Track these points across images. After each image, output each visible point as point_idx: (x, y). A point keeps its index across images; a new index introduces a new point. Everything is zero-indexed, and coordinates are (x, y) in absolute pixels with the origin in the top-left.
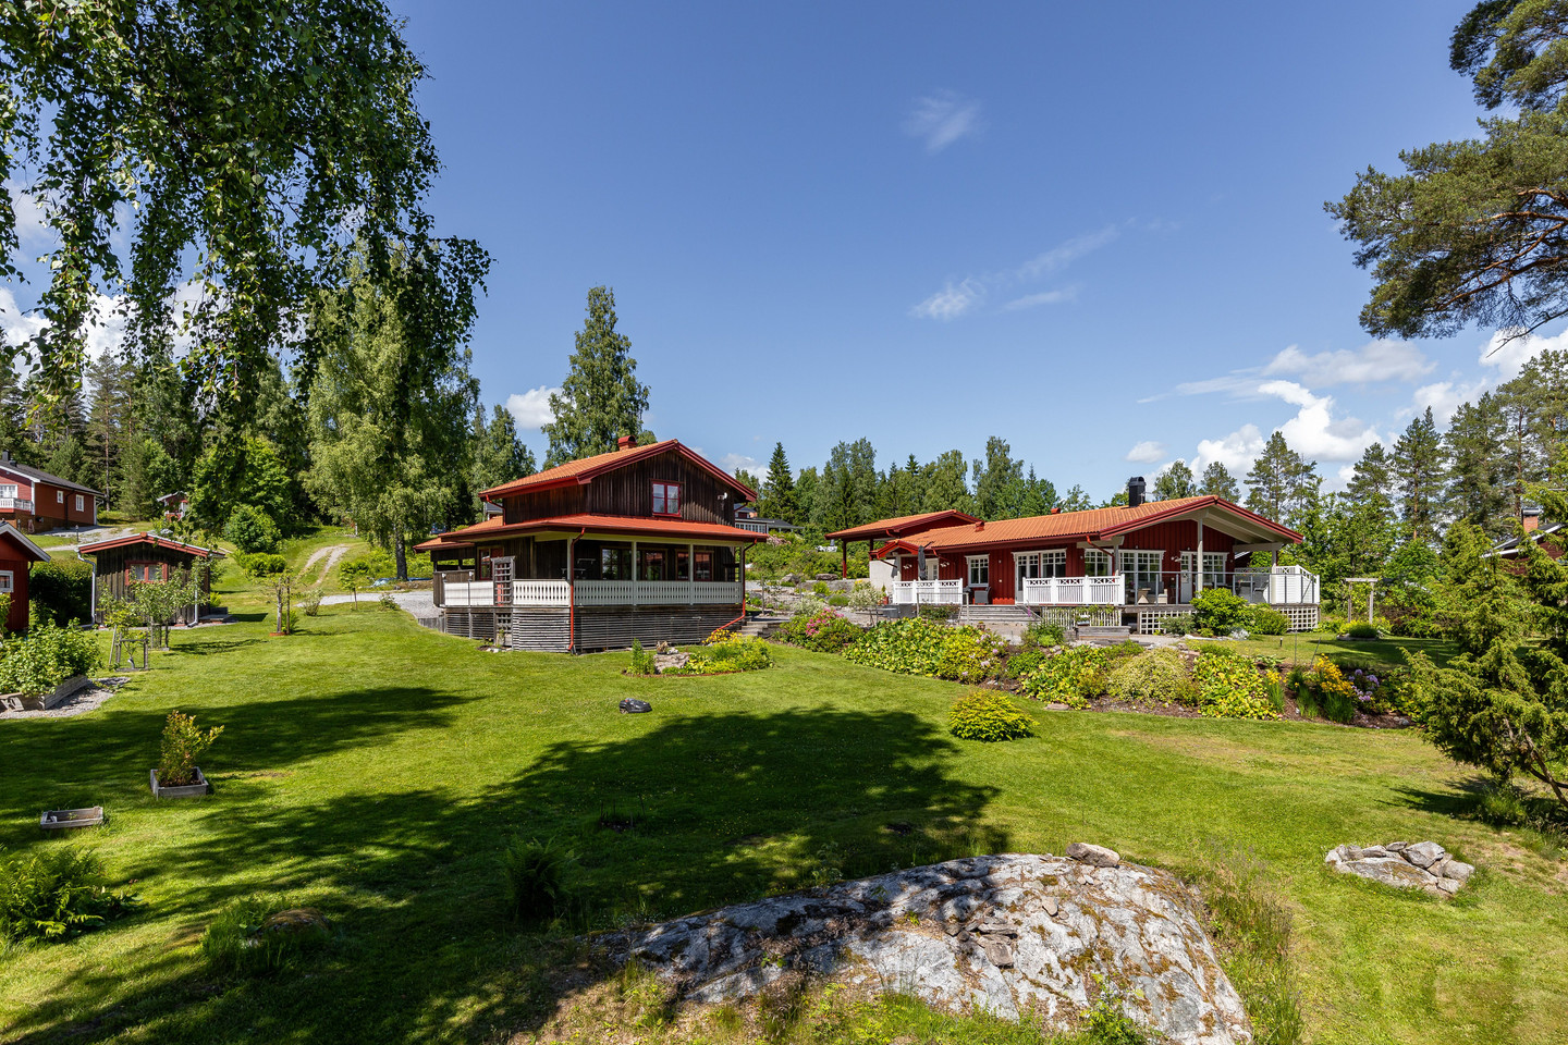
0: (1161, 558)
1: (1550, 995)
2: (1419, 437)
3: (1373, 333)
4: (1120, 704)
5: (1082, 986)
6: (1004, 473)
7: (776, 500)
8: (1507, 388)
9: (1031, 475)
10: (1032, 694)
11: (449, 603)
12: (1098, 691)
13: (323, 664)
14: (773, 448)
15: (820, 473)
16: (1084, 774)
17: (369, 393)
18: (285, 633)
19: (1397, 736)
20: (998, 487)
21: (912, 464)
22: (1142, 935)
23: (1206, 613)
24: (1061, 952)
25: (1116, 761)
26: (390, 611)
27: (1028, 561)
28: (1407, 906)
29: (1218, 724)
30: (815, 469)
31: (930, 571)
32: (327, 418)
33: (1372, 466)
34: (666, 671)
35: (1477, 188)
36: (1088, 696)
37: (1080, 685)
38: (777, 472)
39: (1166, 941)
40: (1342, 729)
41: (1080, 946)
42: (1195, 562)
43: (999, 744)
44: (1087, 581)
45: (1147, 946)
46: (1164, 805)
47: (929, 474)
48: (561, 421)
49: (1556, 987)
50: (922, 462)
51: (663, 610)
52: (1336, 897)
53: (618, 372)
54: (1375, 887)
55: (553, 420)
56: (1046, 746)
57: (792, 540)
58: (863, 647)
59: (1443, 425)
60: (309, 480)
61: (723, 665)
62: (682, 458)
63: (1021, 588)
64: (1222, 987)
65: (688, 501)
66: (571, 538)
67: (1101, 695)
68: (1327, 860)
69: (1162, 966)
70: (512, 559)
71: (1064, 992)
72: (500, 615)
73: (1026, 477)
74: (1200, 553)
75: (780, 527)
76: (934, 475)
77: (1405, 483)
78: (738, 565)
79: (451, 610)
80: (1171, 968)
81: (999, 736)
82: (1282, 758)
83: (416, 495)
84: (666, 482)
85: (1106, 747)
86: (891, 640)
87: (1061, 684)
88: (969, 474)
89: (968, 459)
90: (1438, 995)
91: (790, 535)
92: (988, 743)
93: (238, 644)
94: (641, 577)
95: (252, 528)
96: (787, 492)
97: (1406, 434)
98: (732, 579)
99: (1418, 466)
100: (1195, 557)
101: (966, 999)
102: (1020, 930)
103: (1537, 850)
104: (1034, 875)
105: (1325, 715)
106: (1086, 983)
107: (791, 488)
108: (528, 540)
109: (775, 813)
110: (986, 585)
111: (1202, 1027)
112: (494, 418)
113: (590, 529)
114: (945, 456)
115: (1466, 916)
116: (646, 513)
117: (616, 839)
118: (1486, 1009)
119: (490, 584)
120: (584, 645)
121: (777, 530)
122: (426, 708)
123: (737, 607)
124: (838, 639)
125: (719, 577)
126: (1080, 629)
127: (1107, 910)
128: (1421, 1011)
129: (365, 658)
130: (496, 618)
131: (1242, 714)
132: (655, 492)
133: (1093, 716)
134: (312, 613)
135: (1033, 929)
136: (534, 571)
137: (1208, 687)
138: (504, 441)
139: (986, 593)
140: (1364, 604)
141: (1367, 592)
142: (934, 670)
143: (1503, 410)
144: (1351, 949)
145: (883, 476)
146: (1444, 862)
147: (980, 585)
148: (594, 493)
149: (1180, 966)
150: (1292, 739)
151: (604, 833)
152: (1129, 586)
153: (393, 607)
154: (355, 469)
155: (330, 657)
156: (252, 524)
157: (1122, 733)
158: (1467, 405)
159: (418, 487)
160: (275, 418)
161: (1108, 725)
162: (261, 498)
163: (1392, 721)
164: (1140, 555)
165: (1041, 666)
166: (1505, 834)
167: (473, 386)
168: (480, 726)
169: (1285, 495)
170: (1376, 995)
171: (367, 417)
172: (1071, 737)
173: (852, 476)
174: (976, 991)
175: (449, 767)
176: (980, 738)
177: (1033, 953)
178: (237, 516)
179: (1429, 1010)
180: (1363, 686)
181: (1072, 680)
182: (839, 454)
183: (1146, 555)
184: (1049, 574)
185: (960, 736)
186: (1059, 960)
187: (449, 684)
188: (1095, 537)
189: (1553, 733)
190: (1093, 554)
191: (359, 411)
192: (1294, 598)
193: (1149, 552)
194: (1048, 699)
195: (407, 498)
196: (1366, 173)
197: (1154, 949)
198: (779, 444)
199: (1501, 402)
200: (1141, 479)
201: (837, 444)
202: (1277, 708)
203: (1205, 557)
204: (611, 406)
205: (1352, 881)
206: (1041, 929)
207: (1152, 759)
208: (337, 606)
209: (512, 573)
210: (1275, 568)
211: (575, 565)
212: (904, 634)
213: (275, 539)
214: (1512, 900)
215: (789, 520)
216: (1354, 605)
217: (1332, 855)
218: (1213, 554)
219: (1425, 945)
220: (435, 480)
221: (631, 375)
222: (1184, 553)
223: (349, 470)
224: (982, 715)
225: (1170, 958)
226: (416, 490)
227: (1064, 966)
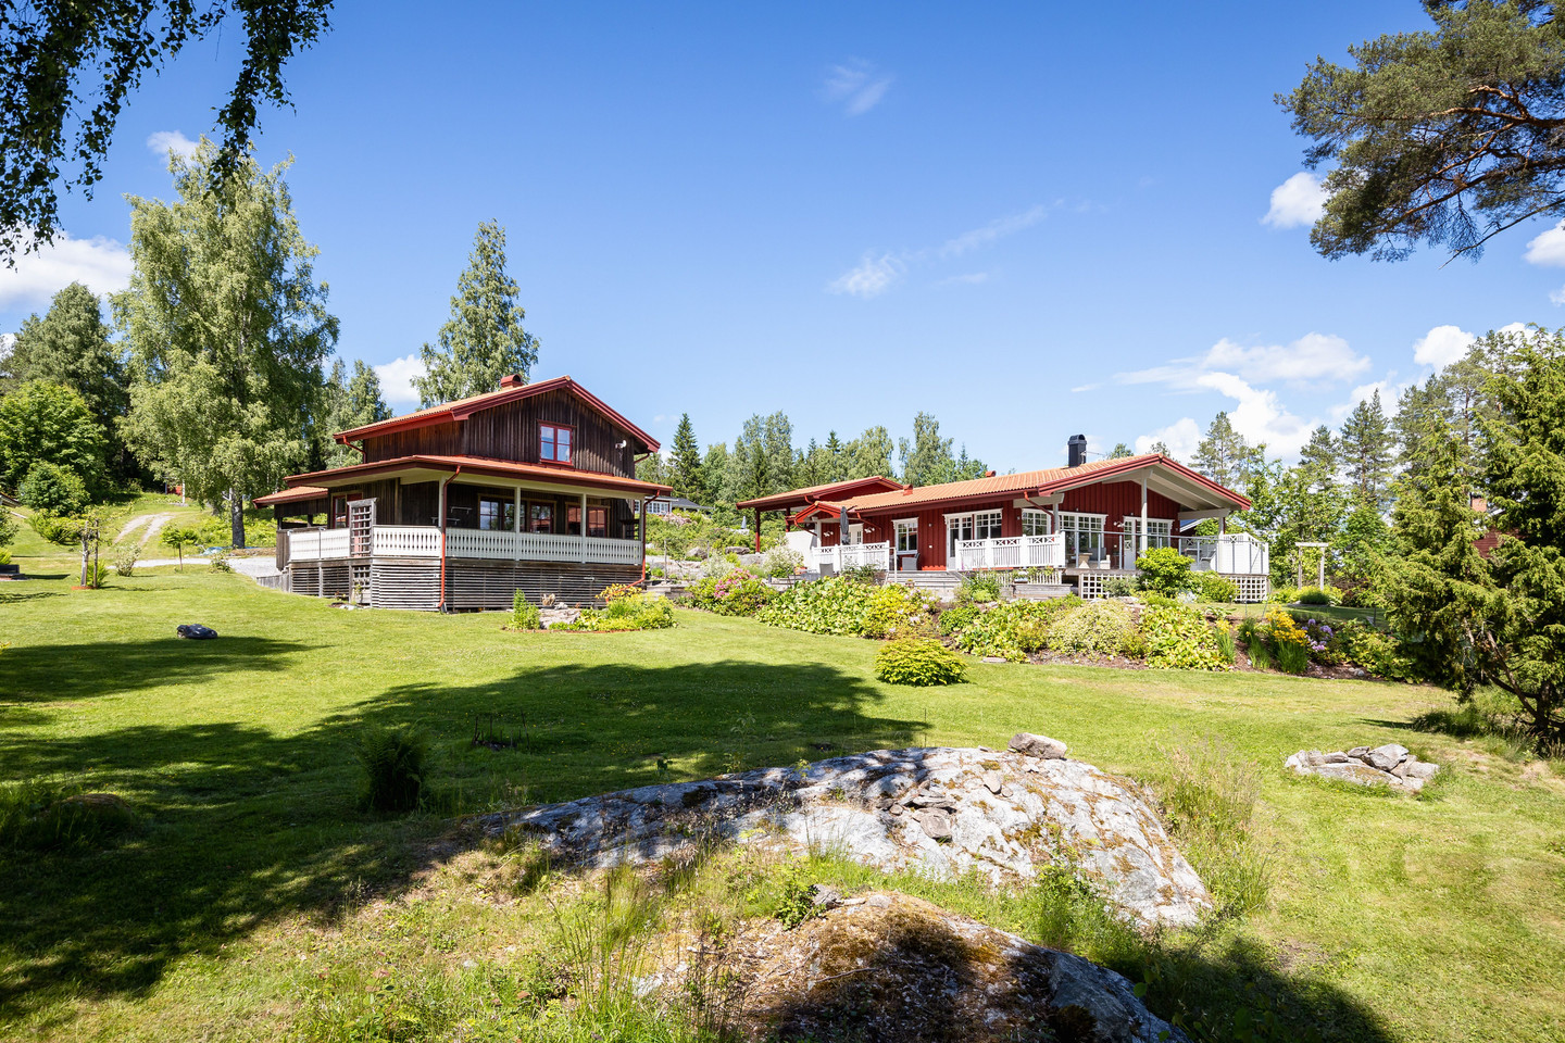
0: (1103, 523)
1: (1521, 862)
2: (1366, 420)
3: (1324, 253)
4: (1062, 657)
5: (1028, 859)
6: (933, 452)
7: (681, 479)
8: (1454, 369)
9: (963, 456)
10: (966, 650)
11: (294, 556)
12: (1038, 644)
13: (139, 615)
14: (678, 420)
15: (731, 449)
16: (1023, 709)
17: (206, 328)
18: (91, 587)
19: (1353, 684)
20: (927, 467)
21: (833, 443)
22: (1093, 813)
23: (1151, 573)
24: (1005, 825)
25: (1059, 701)
26: (221, 572)
27: (961, 523)
28: (1371, 801)
29: (1167, 675)
30: (725, 446)
31: (854, 537)
32: (154, 356)
33: (1320, 451)
34: (553, 626)
35: (1430, 78)
36: (1028, 650)
37: (1019, 638)
38: (682, 447)
39: (1119, 819)
40: (1295, 680)
41: (1026, 820)
42: (1138, 529)
43: (932, 689)
44: (1024, 540)
45: (1099, 824)
46: (1111, 731)
47: (852, 452)
48: (434, 374)
49: (1528, 855)
50: (844, 439)
51: (551, 568)
52: (1298, 795)
53: (504, 321)
54: (1337, 786)
55: (426, 375)
56: (981, 691)
57: (698, 520)
58: (779, 609)
59: (1390, 410)
60: (127, 427)
61: (620, 622)
62: (574, 398)
63: (953, 555)
64: (1180, 865)
65: (582, 447)
66: (443, 478)
67: (1040, 648)
68: (1287, 765)
69: (1117, 842)
70: (372, 502)
71: (1010, 864)
72: (356, 567)
73: (957, 457)
74: (1144, 519)
75: (685, 506)
76: (857, 453)
77: (1353, 468)
78: (637, 521)
79: (298, 565)
80: (1125, 844)
81: (931, 680)
82: (1237, 700)
83: (259, 449)
84: (557, 424)
85: (1047, 691)
86: (810, 599)
87: (997, 638)
88: (896, 454)
89: (894, 437)
90: (1407, 867)
91: (696, 515)
92: (919, 688)
93: (29, 597)
94: (525, 529)
95: (54, 489)
96: (693, 469)
97: (1352, 417)
98: (630, 536)
99: (1365, 451)
100: (1138, 523)
101: (900, 865)
102: (958, 806)
103: (1501, 754)
104: (973, 761)
105: (1279, 668)
106: (1032, 858)
107: (698, 465)
108: (392, 482)
109: (680, 739)
110: (915, 552)
111: (1160, 899)
112: (355, 376)
113: (467, 469)
114: (870, 434)
115: (1432, 808)
116: (533, 459)
117: (493, 756)
118: (1458, 875)
119: (346, 532)
120: (456, 604)
121: (682, 509)
122: (265, 653)
123: (636, 568)
124: (750, 603)
125: (616, 534)
126: (1018, 586)
127: (1054, 792)
128: (1390, 881)
129: (191, 611)
130: (352, 571)
131: (1191, 666)
132: (543, 435)
133: (1035, 667)
134: (126, 573)
135: (974, 804)
136: (398, 514)
137: (1155, 639)
138: (365, 402)
139: (915, 560)
140: (1315, 571)
141: (1317, 558)
142: (858, 629)
143: (1450, 391)
144: (1315, 833)
145: (801, 454)
146: (1407, 764)
147: (908, 552)
148: (471, 432)
149: (1134, 843)
150: (1243, 686)
151: (479, 751)
152: (1069, 549)
153: (227, 569)
154: (185, 414)
155: (146, 609)
156: (54, 484)
157: (1064, 681)
158: (1413, 389)
159: (260, 438)
160: (91, 364)
161: (1049, 674)
162: (68, 455)
163: (1348, 672)
164: (1081, 519)
165: (975, 621)
166: (1467, 742)
167: (331, 326)
168: (331, 668)
169: (1230, 479)
170: (1343, 870)
171: (203, 355)
172: (1010, 684)
173: (766, 452)
174: (911, 859)
175: (290, 700)
176: (910, 683)
177: (973, 826)
178: (36, 474)
179: (1399, 879)
180: (1317, 637)
181: (1009, 634)
182: (752, 429)
183: (1087, 519)
184: (983, 534)
185: (888, 681)
186: (1003, 833)
187: (290, 635)
188: (1033, 492)
189: (1516, 624)
190: (1031, 515)
191: (193, 349)
192: (1242, 568)
193: (1090, 516)
194: (983, 654)
195: (246, 450)
196: (1316, 64)
197: (1106, 826)
198: (685, 416)
199: (1448, 383)
200: (1082, 437)
201: (750, 417)
202: (1228, 660)
203: (1149, 524)
204: (494, 358)
205: (1314, 781)
206: (983, 804)
207: (1097, 700)
208: (157, 568)
209: (372, 518)
210: (1222, 535)
211: (448, 514)
212: (824, 593)
213: (84, 504)
214: (1477, 796)
215: (696, 500)
216: (1304, 572)
217: (1292, 760)
218: (1158, 521)
219: (1392, 829)
220: (282, 431)
221: (518, 325)
222: (1127, 519)
223: (175, 416)
224: (912, 656)
225: (1124, 835)
226: (257, 442)
227: (1008, 839)
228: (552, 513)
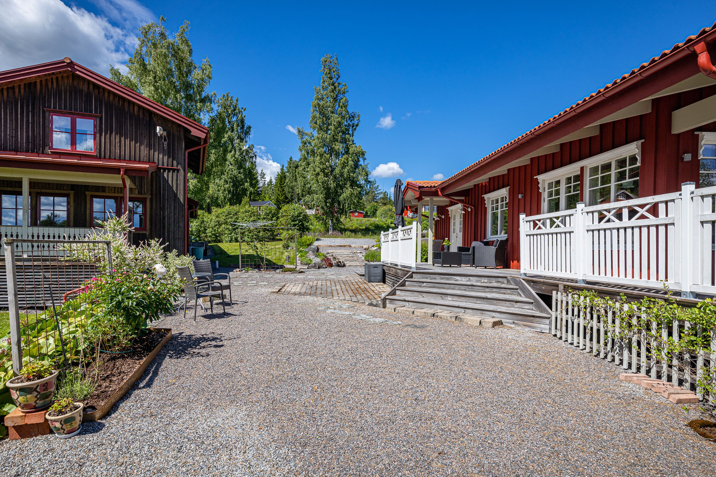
65: (109, 136)
84: (74, 114)
116: (38, 148)
132: (54, 125)
228: (68, 203)
